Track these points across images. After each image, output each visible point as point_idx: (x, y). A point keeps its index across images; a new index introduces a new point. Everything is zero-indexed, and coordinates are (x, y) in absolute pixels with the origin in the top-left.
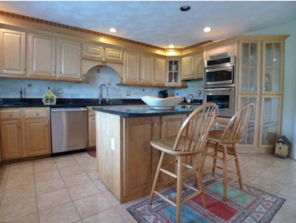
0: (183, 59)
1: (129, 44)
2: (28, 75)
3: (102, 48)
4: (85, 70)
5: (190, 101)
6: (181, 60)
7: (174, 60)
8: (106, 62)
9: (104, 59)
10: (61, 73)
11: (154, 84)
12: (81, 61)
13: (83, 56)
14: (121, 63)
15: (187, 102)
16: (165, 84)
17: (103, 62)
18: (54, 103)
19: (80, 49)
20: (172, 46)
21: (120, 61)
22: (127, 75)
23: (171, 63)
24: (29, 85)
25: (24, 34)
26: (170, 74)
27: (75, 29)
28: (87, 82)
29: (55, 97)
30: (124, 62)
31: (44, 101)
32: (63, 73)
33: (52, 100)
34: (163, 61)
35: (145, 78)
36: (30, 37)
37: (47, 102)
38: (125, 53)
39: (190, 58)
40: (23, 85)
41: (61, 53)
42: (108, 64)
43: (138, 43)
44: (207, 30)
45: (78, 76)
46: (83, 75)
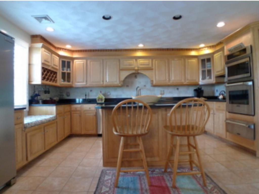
0: (215, 55)
1: (159, 52)
2: (88, 85)
3: (134, 60)
4: (123, 78)
5: (222, 97)
6: (213, 57)
7: (206, 58)
8: (138, 70)
9: (136, 68)
10: (106, 81)
11: (185, 83)
12: (119, 72)
13: (121, 68)
14: (151, 69)
15: (219, 99)
16: (199, 81)
17: (136, 70)
18: (103, 101)
19: (118, 64)
20: (202, 45)
21: (150, 67)
22: (157, 77)
23: (203, 61)
24: (91, 91)
25: (85, 61)
26: (203, 72)
27: (116, 50)
28: (127, 86)
29: (104, 98)
30: (154, 67)
31: (97, 100)
32: (108, 81)
33: (102, 99)
34: (194, 61)
35: (174, 78)
36: (88, 62)
37: (99, 101)
38: (154, 61)
39: (220, 54)
40: (87, 91)
41: (106, 69)
42: (139, 71)
43: (168, 50)
44: (221, 24)
45: (117, 83)
46: (121, 81)
